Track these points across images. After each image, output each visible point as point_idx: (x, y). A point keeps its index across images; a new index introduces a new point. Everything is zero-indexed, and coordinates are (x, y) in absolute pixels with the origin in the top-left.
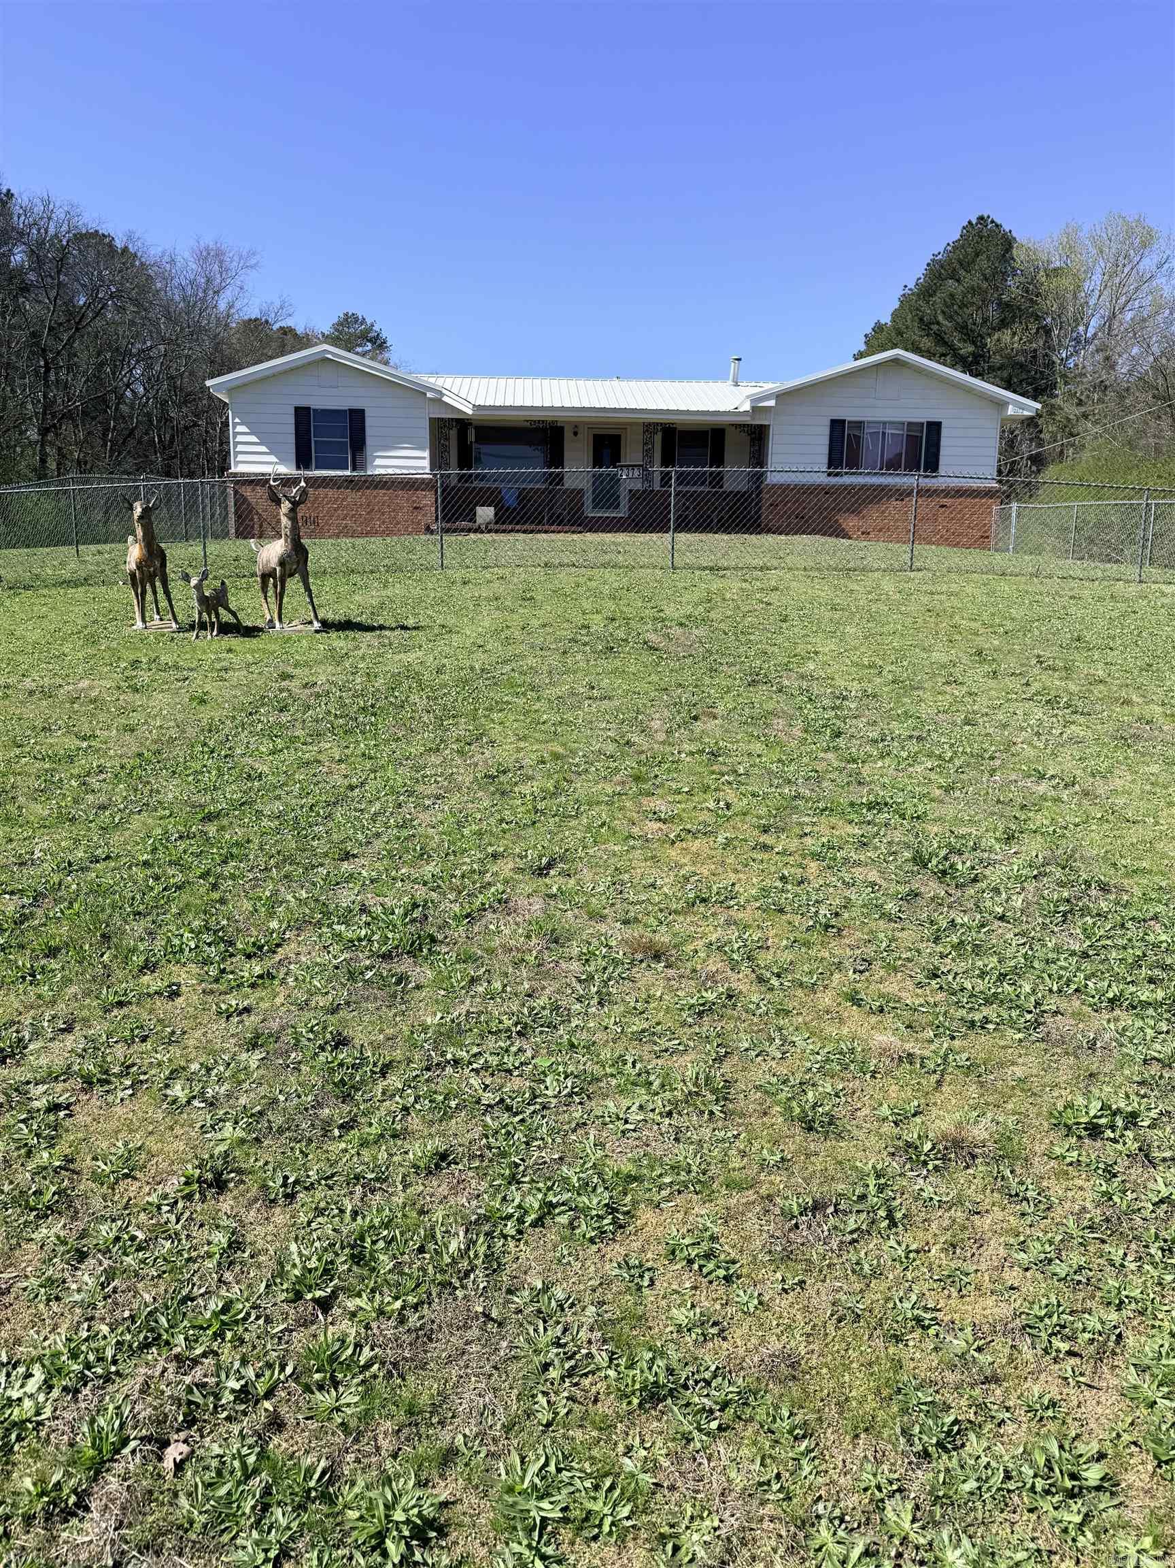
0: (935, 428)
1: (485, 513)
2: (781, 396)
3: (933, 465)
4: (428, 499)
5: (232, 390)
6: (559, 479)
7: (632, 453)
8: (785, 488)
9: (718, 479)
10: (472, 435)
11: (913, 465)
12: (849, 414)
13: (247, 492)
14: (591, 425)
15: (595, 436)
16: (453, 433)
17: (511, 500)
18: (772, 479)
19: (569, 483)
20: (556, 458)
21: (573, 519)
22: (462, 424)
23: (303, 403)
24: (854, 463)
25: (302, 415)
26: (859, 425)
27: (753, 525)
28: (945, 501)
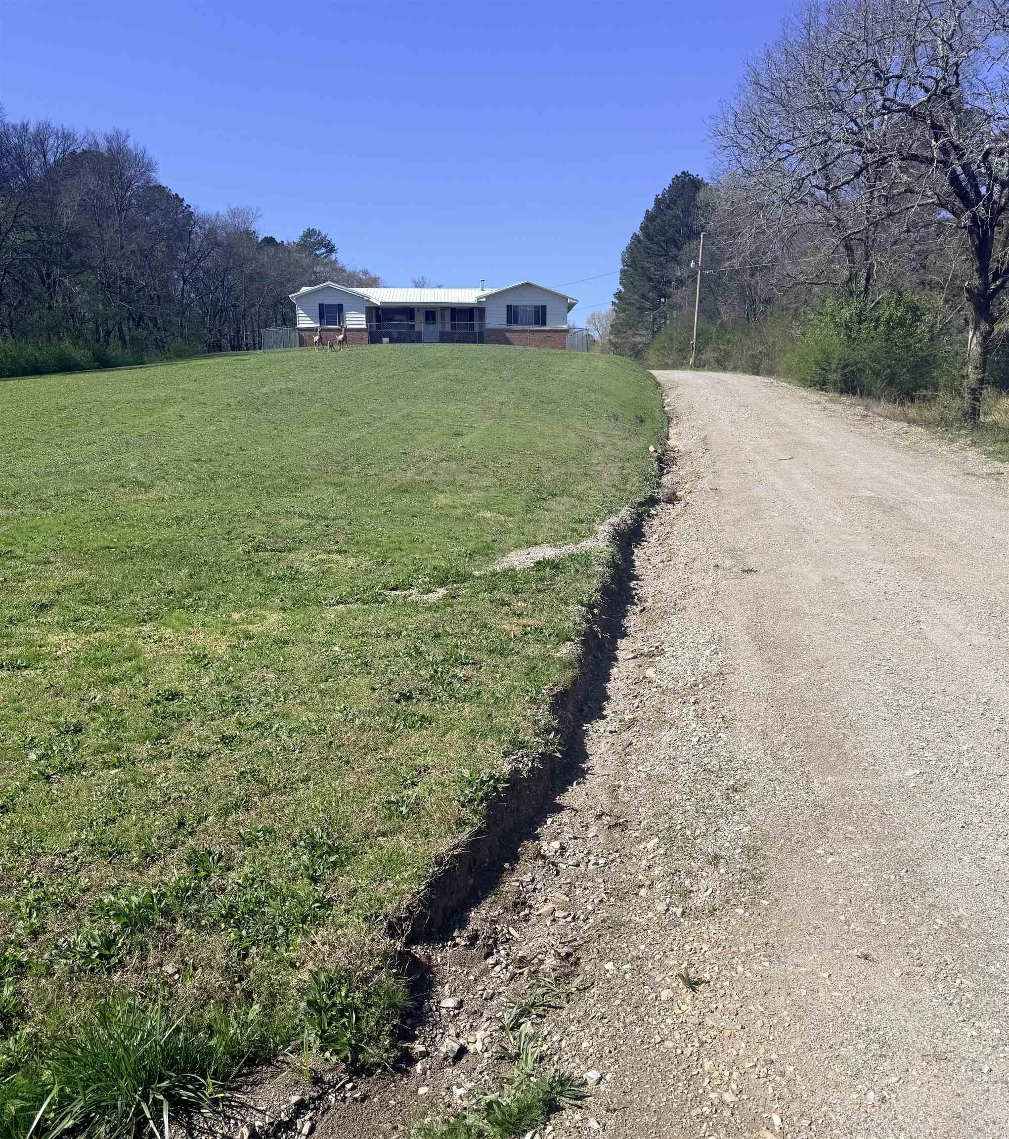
0: (544, 308)
1: (385, 340)
2: (487, 297)
3: (544, 324)
4: (366, 335)
5: (298, 298)
6: (413, 327)
7: (438, 316)
8: (492, 330)
9: (472, 327)
10: (380, 312)
11: (537, 323)
12: (513, 303)
13: (303, 333)
14: (424, 308)
15: (426, 312)
16: (374, 312)
17: (395, 336)
18: (488, 326)
19: (417, 329)
20: (412, 318)
21: (417, 339)
22: (377, 308)
23: (321, 302)
24: (516, 322)
25: (321, 306)
26: (517, 307)
27: (481, 341)
28: (549, 334)
